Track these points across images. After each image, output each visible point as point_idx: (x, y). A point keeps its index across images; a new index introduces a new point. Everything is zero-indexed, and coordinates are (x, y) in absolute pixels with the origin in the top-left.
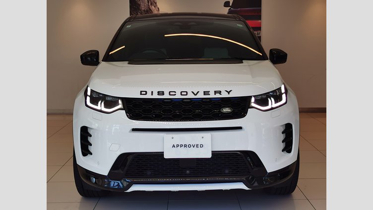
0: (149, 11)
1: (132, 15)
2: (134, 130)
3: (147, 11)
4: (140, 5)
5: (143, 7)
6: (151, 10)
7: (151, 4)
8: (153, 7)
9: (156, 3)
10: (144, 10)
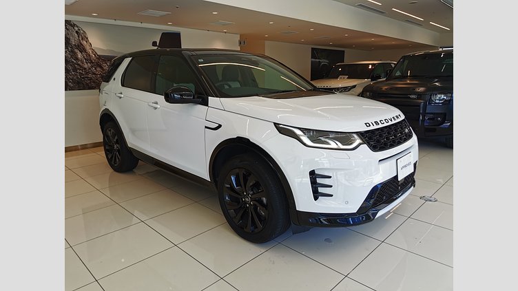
6: (82, 45)
7: (82, 39)
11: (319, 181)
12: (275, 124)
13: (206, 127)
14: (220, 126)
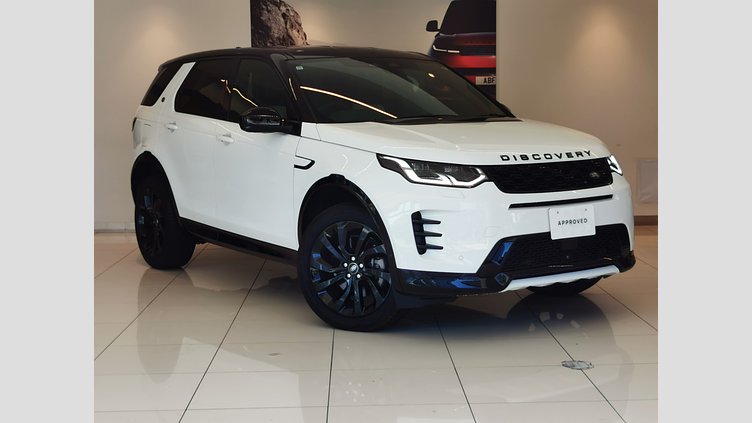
0: (287, 40)
1: (256, 46)
2: (513, 206)
3: (284, 39)
4: (270, 28)
5: (276, 31)
6: (290, 37)
7: (292, 27)
8: (295, 32)
9: (300, 25)
10: (278, 38)
11: (427, 228)
12: (378, 155)
13: (296, 166)
14: (313, 162)
